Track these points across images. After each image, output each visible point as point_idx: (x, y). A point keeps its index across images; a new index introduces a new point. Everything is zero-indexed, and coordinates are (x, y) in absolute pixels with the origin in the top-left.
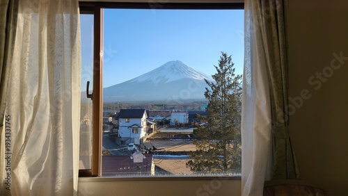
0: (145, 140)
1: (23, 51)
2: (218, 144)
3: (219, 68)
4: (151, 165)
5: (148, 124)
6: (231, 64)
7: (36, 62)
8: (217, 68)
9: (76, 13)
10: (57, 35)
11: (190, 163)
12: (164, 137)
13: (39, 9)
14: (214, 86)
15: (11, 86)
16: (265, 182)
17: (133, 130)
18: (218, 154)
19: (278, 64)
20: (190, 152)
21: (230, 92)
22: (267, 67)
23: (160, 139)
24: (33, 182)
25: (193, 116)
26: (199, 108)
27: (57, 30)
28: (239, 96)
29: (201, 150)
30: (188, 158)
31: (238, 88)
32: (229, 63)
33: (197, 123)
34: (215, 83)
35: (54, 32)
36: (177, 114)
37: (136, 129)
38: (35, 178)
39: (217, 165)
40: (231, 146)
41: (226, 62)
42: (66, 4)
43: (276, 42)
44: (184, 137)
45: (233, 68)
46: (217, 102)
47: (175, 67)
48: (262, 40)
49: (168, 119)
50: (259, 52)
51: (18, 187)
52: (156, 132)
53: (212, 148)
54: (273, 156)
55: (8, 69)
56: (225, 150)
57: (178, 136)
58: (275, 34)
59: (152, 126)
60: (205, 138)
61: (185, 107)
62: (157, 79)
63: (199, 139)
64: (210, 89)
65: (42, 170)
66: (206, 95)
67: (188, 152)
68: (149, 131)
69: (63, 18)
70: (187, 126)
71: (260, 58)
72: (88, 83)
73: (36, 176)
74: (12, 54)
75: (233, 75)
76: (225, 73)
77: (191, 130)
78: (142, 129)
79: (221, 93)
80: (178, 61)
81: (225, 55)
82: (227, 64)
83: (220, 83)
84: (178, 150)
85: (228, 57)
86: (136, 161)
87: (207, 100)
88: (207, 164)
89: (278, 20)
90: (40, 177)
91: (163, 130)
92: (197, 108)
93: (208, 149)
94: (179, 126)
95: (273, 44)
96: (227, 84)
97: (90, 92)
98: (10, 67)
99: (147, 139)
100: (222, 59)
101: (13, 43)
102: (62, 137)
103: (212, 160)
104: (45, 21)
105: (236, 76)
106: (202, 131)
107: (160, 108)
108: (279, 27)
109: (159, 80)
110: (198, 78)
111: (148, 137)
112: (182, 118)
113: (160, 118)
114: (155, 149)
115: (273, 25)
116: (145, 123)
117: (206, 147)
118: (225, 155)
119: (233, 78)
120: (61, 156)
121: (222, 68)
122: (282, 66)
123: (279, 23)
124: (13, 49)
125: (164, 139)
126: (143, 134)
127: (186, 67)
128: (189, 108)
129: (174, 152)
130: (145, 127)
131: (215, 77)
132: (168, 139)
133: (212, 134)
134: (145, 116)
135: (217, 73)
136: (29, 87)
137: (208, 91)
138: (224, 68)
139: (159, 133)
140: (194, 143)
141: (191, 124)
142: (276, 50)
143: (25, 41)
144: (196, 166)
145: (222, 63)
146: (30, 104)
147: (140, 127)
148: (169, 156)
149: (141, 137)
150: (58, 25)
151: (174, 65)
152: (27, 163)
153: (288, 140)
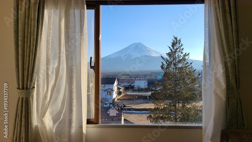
0: (116, 100)
1: (48, 36)
2: (170, 104)
3: (171, 48)
4: (121, 118)
5: (119, 89)
6: (180, 45)
7: (57, 43)
8: (170, 48)
9: (84, 9)
10: (71, 24)
11: (150, 117)
12: (130, 98)
13: (59, 7)
14: (168, 61)
15: (40, 61)
16: (222, 131)
17: (108, 93)
18: (171, 111)
19: (231, 44)
20: (150, 109)
21: (180, 65)
22: (223, 46)
23: (127, 100)
24: (55, 127)
25: (151, 83)
26: (155, 77)
27: (71, 21)
28: (186, 68)
29: (158, 108)
30: (148, 113)
31: (185, 62)
32: (179, 44)
33: (153, 88)
34: (168, 58)
35: (69, 23)
36: (139, 81)
37: (110, 92)
38: (57, 124)
39: (170, 119)
40: (181, 105)
41: (177, 43)
42: (77, 3)
43: (230, 27)
44: (145, 98)
45: (182, 48)
46: (170, 73)
47: (138, 47)
48: (219, 26)
49: (132, 85)
50: (217, 35)
51: (46, 130)
52: (124, 94)
53: (166, 106)
54: (227, 112)
55: (38, 48)
56: (176, 108)
57: (140, 97)
58: (229, 22)
59: (121, 90)
60: (161, 99)
61: (145, 76)
62: (125, 56)
63: (157, 99)
64: (165, 63)
65: (61, 118)
66: (162, 67)
67: (148, 109)
68: (119, 93)
69: (75, 13)
70: (146, 90)
71: (217, 39)
72: (91, 58)
73: (57, 123)
74: (41, 38)
75: (182, 53)
76: (176, 51)
77: (149, 93)
78: (114, 92)
79: (173, 66)
80: (140, 43)
81: (176, 38)
82: (178, 45)
83: (172, 59)
84: (140, 108)
85: (178, 39)
86: (111, 115)
87: (162, 71)
88: (162, 118)
89: (232, 11)
90: (60, 123)
91: (129, 93)
92: (153, 77)
93: (163, 107)
94: (140, 90)
95: (227, 29)
96: (178, 60)
97: (93, 65)
98: (40, 47)
99: (118, 99)
100: (174, 41)
101: (42, 30)
102: (75, 96)
103: (166, 115)
104: (63, 14)
105: (184, 53)
106: (159, 93)
107: (126, 77)
108: (233, 16)
109: (126, 57)
110: (154, 55)
111: (119, 98)
112: (143, 84)
113: (126, 84)
114: (125, 106)
115: (228, 15)
116: (116, 88)
117: (162, 105)
118: (175, 111)
119: (182, 55)
120: (74, 109)
121: (173, 48)
122: (235, 45)
123: (232, 14)
124: (41, 34)
125: (130, 99)
126: (115, 95)
127: (146, 47)
128: (148, 77)
129: (137, 109)
130: (116, 90)
131: (169, 54)
132: (133, 100)
133: (166, 96)
134: (116, 83)
135: (170, 51)
136: (52, 61)
137: (163, 65)
138: (175, 48)
139: (126, 95)
140: (153, 102)
141: (149, 89)
142: (230, 34)
143: (49, 29)
144: (154, 119)
145: (174, 44)
146: (53, 72)
147: (113, 91)
148: (134, 111)
149: (113, 98)
150: (71, 17)
151: (137, 46)
152: (51, 114)
153: (239, 100)
